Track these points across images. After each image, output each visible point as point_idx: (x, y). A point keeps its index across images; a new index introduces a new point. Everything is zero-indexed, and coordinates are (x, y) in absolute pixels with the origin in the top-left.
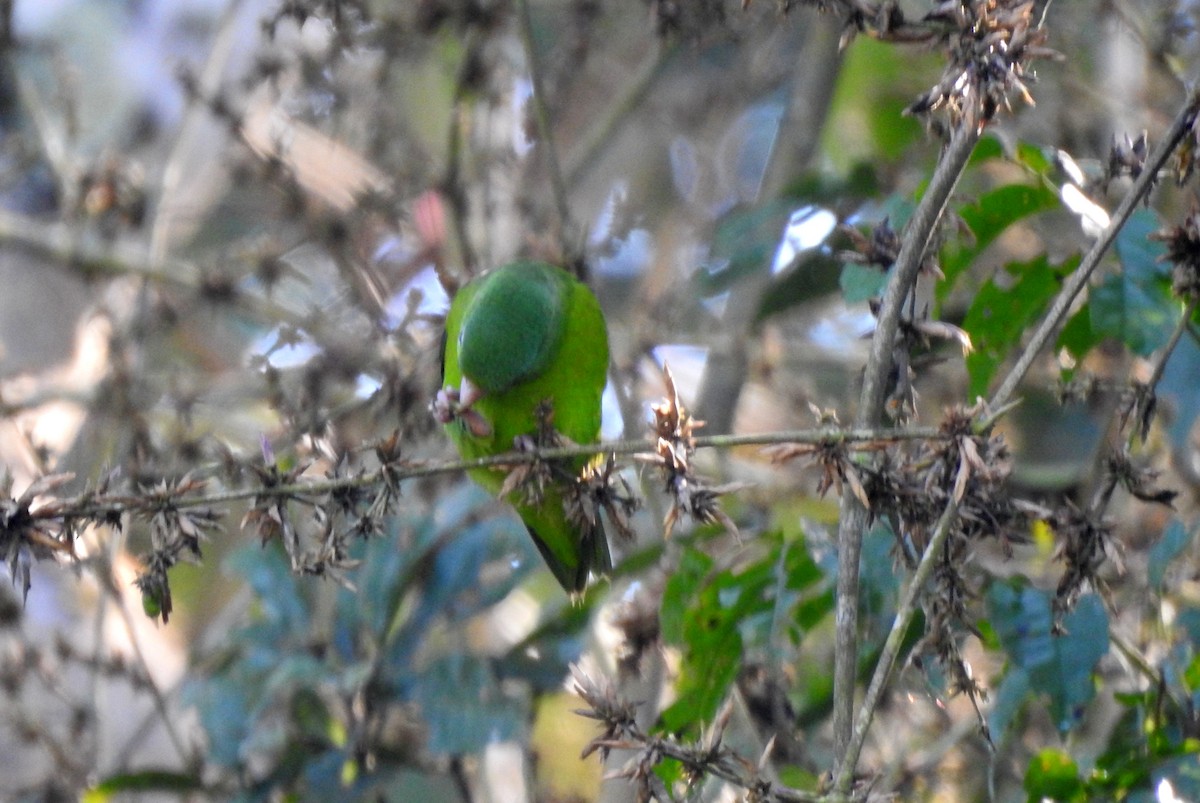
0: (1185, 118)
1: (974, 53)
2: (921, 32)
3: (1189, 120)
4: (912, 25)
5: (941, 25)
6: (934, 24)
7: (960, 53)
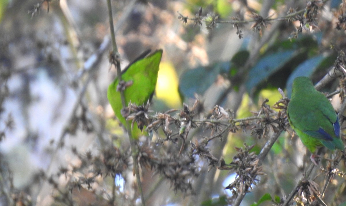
0: (296, 189)
1: (243, 173)
2: (229, 167)
3: (297, 189)
4: (227, 165)
5: (235, 165)
6: (233, 165)
7: (240, 172)
